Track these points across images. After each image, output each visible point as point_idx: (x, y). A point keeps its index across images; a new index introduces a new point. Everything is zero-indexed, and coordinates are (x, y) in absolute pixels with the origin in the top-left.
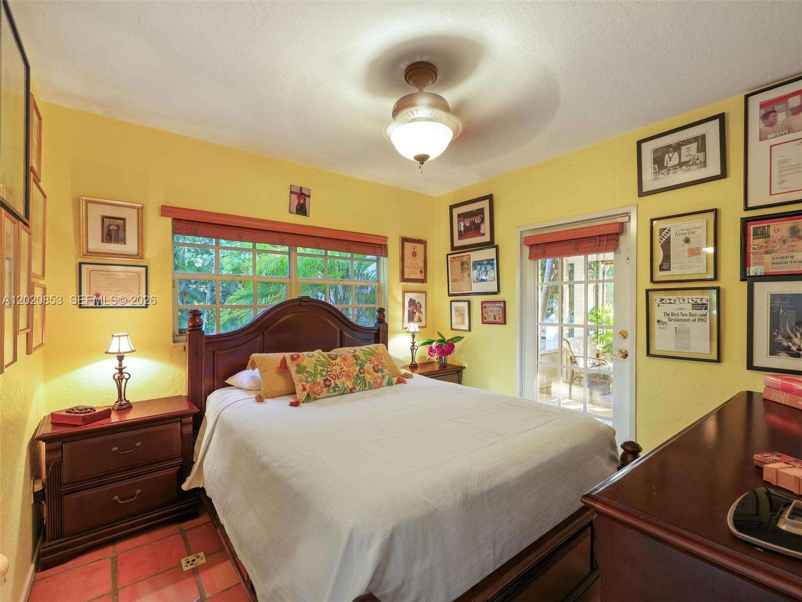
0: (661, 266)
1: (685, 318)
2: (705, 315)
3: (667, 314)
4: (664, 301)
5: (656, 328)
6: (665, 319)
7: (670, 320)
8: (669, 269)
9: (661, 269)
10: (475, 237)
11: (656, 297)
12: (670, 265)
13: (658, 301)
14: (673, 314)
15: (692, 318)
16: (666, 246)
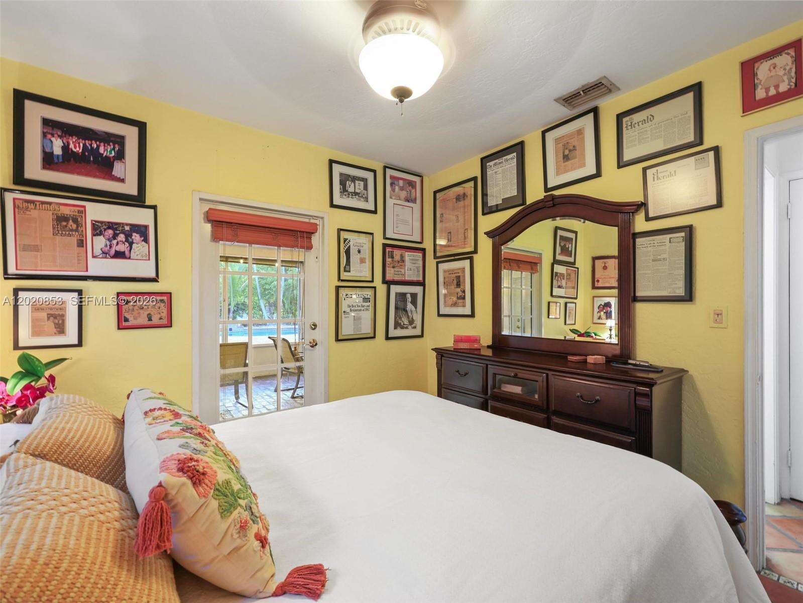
0: (345, 267)
1: (359, 308)
2: (369, 306)
3: (349, 306)
4: (348, 296)
5: (343, 317)
6: (348, 310)
7: (351, 311)
8: (349, 271)
9: (345, 271)
10: (95, 176)
11: (342, 292)
12: (350, 269)
13: (344, 296)
14: (353, 306)
15: (363, 308)
16: (348, 252)
